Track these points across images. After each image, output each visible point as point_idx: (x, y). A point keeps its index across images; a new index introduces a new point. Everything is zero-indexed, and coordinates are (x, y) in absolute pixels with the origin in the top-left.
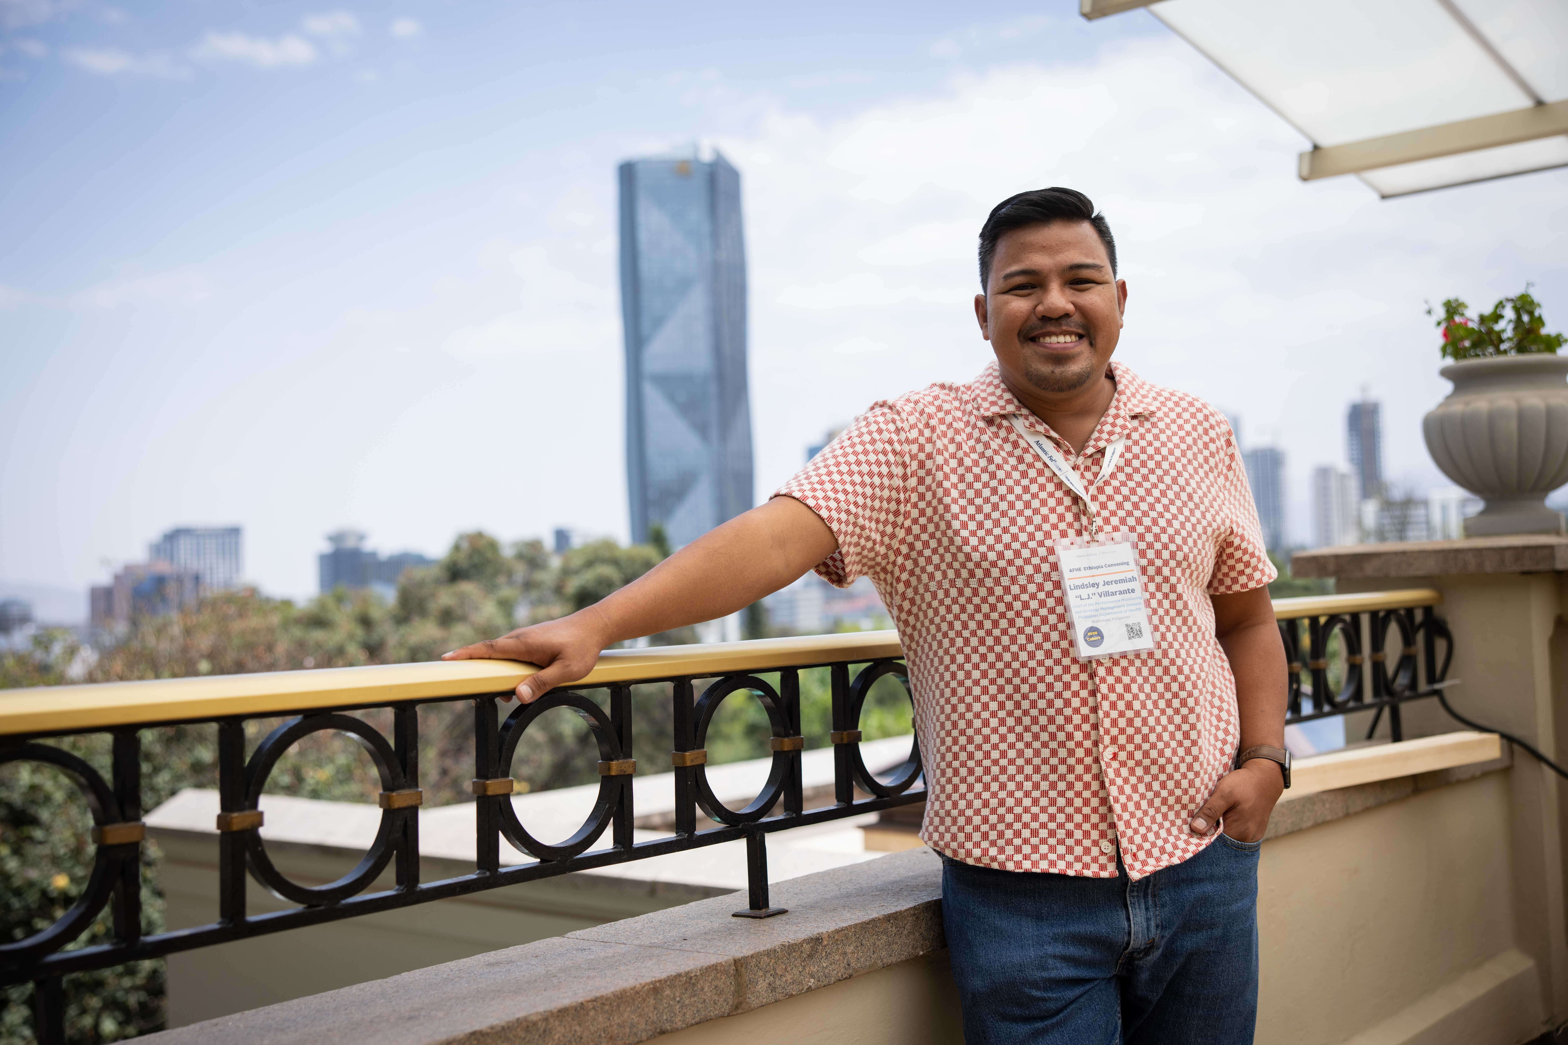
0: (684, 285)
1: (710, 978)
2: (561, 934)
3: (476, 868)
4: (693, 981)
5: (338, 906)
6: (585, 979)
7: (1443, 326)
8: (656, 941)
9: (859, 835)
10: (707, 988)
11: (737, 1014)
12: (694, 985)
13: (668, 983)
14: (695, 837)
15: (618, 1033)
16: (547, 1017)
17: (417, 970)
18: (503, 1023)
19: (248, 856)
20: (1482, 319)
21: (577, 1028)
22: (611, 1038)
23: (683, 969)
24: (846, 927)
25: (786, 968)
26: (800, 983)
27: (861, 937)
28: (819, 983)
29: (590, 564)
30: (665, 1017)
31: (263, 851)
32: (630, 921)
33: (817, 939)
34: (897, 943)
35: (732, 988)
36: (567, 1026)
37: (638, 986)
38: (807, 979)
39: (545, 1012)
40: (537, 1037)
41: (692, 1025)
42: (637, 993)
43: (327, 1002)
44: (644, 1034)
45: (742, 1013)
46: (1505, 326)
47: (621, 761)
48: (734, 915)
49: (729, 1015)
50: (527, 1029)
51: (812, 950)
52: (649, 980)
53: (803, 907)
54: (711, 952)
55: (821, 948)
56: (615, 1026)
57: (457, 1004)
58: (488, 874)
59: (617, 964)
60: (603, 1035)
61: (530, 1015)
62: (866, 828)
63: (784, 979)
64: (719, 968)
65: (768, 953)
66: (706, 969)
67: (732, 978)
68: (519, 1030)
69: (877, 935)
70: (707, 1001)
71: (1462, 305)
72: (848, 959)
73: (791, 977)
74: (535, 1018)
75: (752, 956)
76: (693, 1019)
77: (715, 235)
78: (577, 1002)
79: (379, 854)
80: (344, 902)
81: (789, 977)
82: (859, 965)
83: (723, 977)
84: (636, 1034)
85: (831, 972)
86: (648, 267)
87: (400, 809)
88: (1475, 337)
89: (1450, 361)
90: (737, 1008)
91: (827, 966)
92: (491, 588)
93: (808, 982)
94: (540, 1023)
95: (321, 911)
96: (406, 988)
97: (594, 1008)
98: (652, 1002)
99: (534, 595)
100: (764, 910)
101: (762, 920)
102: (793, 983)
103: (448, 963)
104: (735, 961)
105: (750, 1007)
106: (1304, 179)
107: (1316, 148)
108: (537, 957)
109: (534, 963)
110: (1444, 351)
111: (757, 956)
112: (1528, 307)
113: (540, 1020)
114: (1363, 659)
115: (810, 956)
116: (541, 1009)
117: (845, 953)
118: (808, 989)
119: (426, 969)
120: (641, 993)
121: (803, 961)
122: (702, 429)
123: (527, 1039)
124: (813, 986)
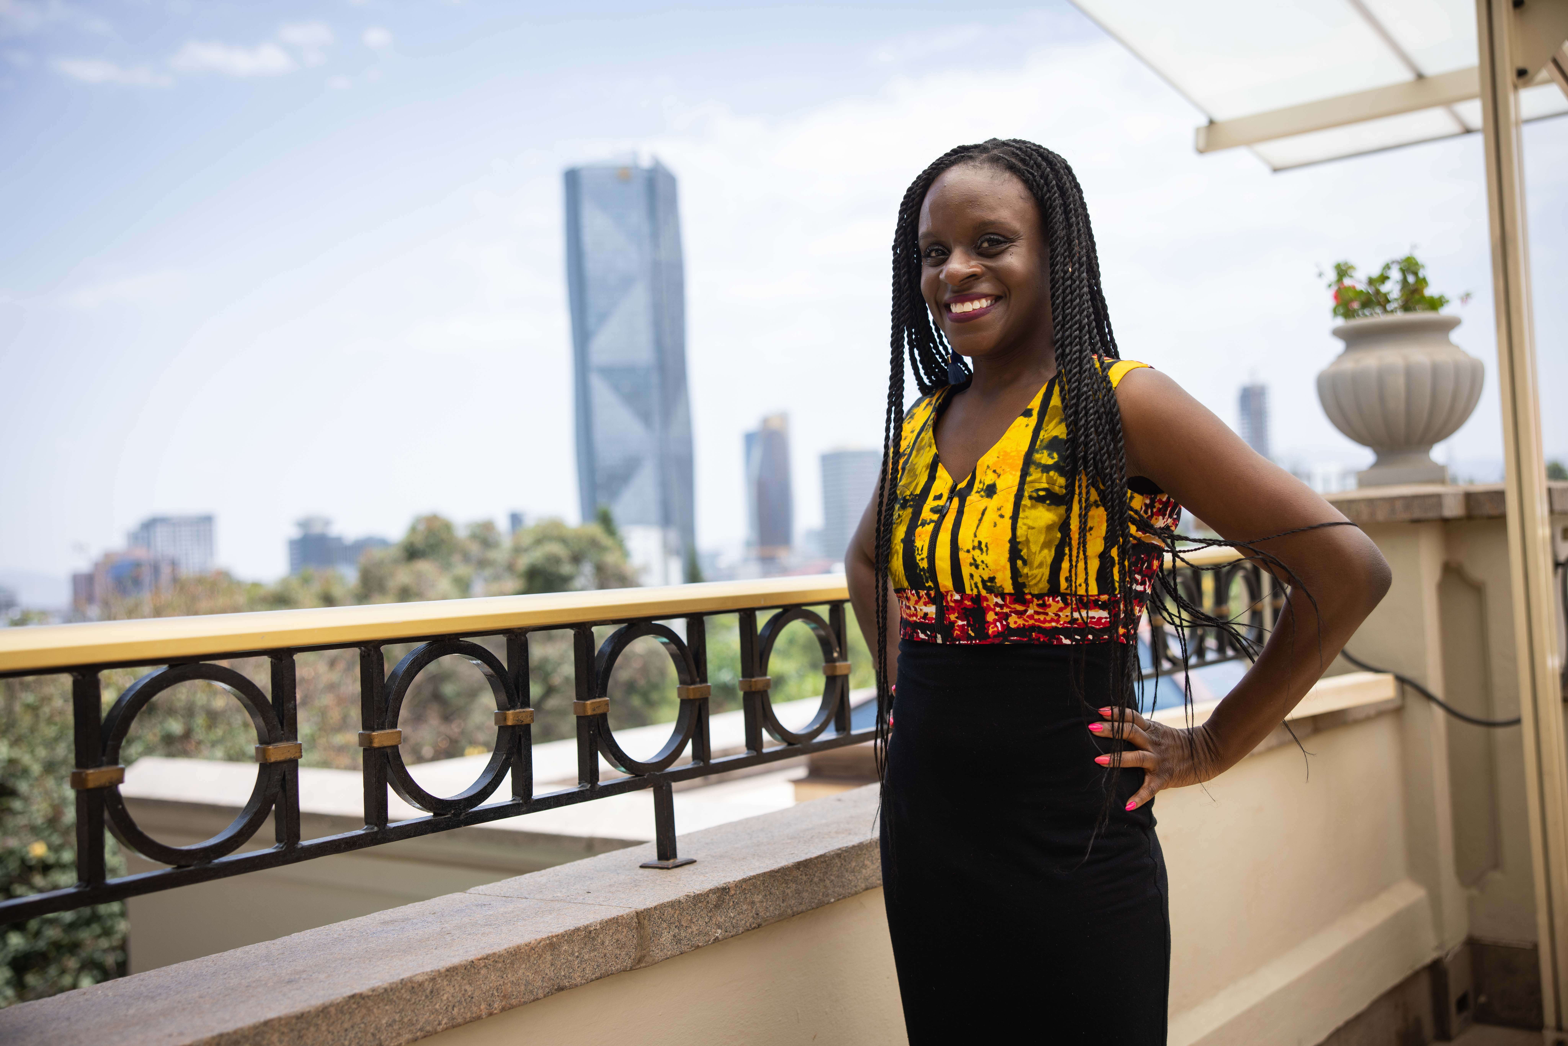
0: (627, 283)
1: (611, 931)
2: (463, 889)
3: (364, 823)
4: (593, 935)
5: (210, 866)
6: (479, 936)
7: (1335, 288)
8: (559, 895)
9: (790, 789)
10: (607, 942)
11: (640, 968)
12: (594, 939)
13: (566, 938)
14: (598, 787)
15: (512, 991)
16: (433, 978)
17: (309, 931)
18: (386, 985)
19: (106, 815)
20: (1371, 281)
21: (468, 987)
22: (504, 996)
23: (582, 922)
24: (754, 876)
25: (691, 919)
26: (707, 934)
27: (770, 886)
28: (727, 934)
29: (539, 541)
30: (563, 973)
31: (124, 809)
32: (536, 875)
33: (724, 889)
34: (807, 891)
35: (635, 941)
36: (457, 986)
37: (533, 942)
38: (713, 930)
39: (432, 971)
40: (423, 998)
41: (592, 980)
42: (532, 949)
43: (207, 966)
44: (540, 991)
45: (646, 967)
46: (1392, 288)
47: (518, 710)
48: (642, 867)
49: (631, 969)
50: (412, 990)
51: (719, 900)
52: (545, 936)
53: (713, 857)
54: (613, 904)
55: (728, 897)
56: (509, 984)
57: (342, 966)
58: (376, 829)
59: (515, 919)
60: (496, 994)
61: (415, 976)
62: (797, 782)
63: (690, 930)
64: (620, 921)
65: (673, 904)
66: (606, 922)
67: (634, 931)
68: (403, 991)
69: (787, 883)
70: (608, 955)
71: (1351, 267)
72: (756, 909)
73: (697, 928)
74: (420, 979)
75: (655, 908)
76: (593, 974)
77: (655, 236)
78: (467, 961)
79: (254, 810)
80: (216, 861)
81: (694, 928)
82: (768, 914)
83: (624, 930)
84: (531, 992)
85: (739, 922)
86: (593, 267)
87: (277, 763)
88: (1363, 298)
89: (1340, 322)
90: (640, 961)
91: (735, 916)
92: (446, 566)
93: (715, 932)
94: (427, 983)
95: (190, 871)
96: (293, 950)
97: (485, 966)
98: (549, 958)
99: (488, 572)
100: (672, 861)
101: (669, 871)
102: (699, 934)
103: (341, 922)
104: (637, 913)
105: (654, 960)
106: (1201, 151)
107: (1211, 122)
108: (434, 913)
109: (430, 920)
110: (1335, 312)
111: (660, 908)
112: (1413, 268)
113: (426, 980)
114: (1263, 606)
115: (717, 906)
116: (428, 969)
117: (753, 903)
118: (715, 940)
119: (317, 929)
120: (537, 949)
121: (710, 912)
122: (645, 417)
123: (413, 1001)
124: (720, 937)
